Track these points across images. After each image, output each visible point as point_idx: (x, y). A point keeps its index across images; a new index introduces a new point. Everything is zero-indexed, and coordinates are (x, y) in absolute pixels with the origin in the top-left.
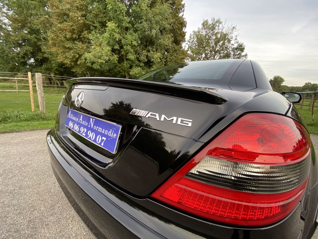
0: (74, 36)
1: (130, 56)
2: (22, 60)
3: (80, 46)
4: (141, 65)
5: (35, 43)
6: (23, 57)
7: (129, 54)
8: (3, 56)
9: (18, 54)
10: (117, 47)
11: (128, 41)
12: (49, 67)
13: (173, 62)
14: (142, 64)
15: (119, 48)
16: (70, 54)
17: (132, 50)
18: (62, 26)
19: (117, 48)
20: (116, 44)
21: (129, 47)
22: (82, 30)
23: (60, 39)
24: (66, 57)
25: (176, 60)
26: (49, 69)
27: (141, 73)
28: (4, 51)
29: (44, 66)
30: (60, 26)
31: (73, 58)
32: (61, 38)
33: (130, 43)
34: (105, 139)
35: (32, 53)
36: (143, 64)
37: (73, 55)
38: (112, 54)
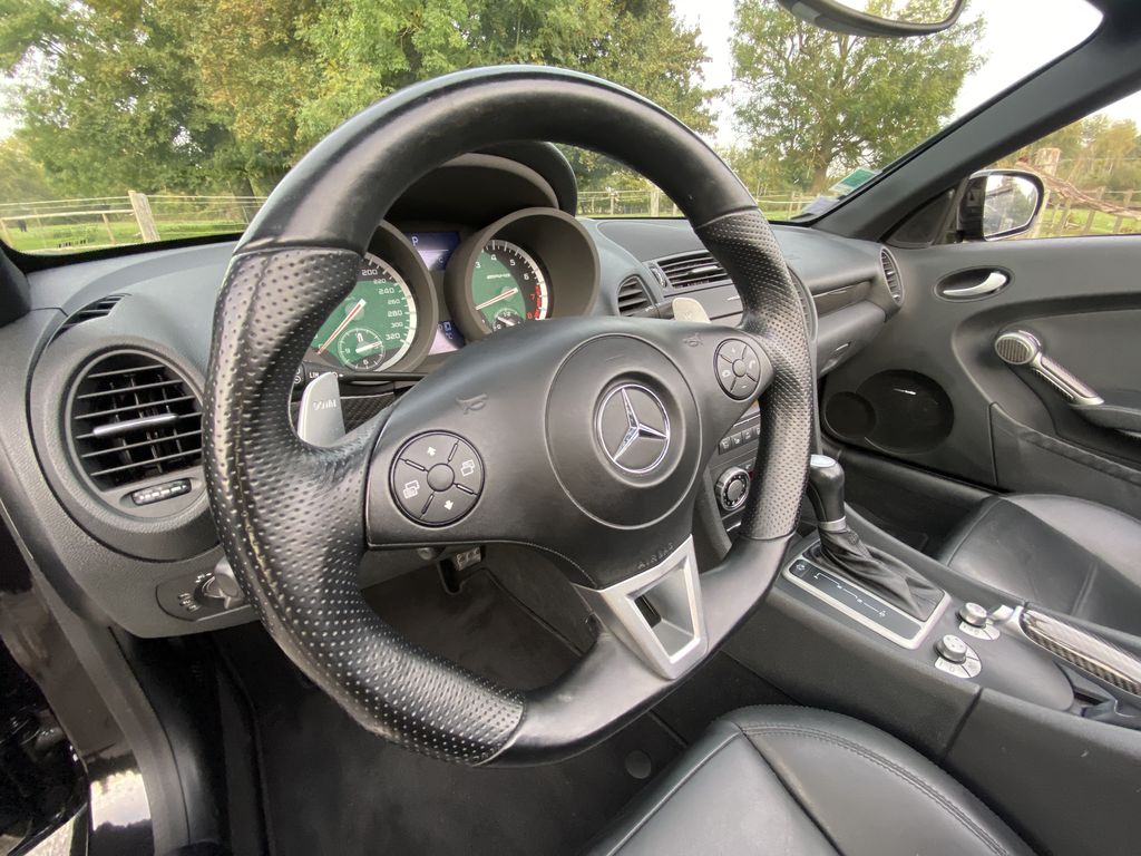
0: (276, 35)
2: (150, 143)
3: (291, 76)
5: (178, 74)
6: (151, 132)
8: (94, 135)
9: (134, 122)
10: (400, 64)
11: (433, 36)
12: (235, 159)
15: (407, 68)
16: (269, 108)
17: (453, 69)
18: (234, 7)
19: (399, 66)
20: (395, 52)
21: (439, 60)
22: (295, 8)
23: (231, 57)
24: (259, 122)
26: (233, 162)
28: (91, 117)
29: (218, 157)
30: (225, 7)
31: (278, 122)
32: (231, 54)
33: (442, 41)
35: (174, 114)
37: (276, 108)
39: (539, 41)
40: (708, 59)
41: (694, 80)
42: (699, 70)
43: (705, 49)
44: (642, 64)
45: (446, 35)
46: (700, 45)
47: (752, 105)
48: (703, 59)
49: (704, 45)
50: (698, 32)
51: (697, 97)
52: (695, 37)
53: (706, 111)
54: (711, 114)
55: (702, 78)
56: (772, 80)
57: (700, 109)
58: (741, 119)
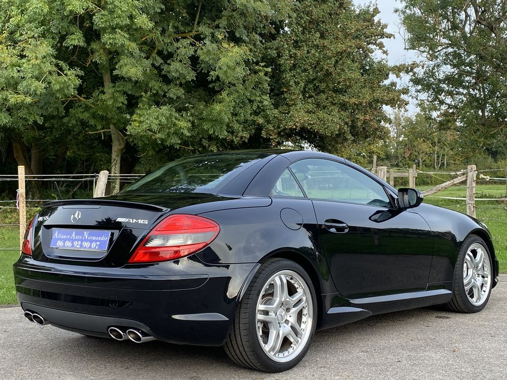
1: (125, 70)
4: (171, 95)
7: (124, 60)
10: (76, 39)
11: (119, 17)
13: (305, 70)
14: (175, 92)
15: (82, 44)
17: (133, 46)
19: (76, 43)
20: (72, 29)
21: (121, 38)
25: (318, 63)
27: (175, 125)
33: (128, 21)
34: (98, 243)
36: (181, 92)
38: (57, 65)
39: (223, 22)
40: (389, 36)
41: (377, 55)
42: (381, 46)
43: (385, 26)
44: (326, 42)
45: (131, 17)
46: (379, 22)
47: (431, 73)
48: (382, 35)
49: (383, 22)
50: (376, 11)
51: (382, 71)
52: (373, 16)
53: (393, 84)
54: (398, 87)
55: (385, 52)
56: (450, 50)
57: (387, 82)
58: (420, 87)
